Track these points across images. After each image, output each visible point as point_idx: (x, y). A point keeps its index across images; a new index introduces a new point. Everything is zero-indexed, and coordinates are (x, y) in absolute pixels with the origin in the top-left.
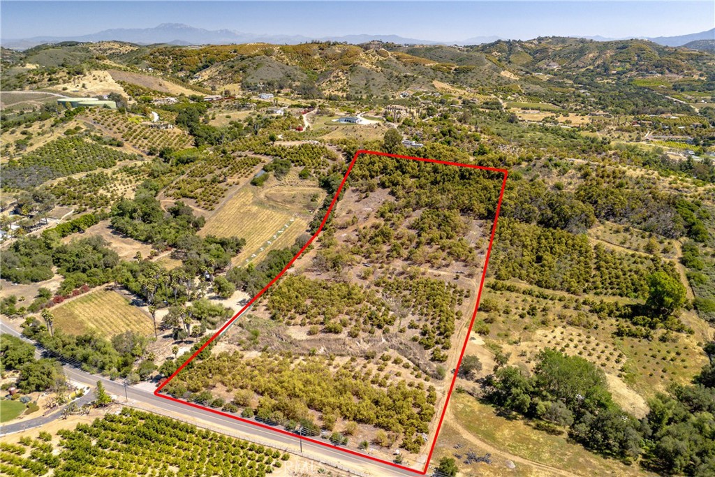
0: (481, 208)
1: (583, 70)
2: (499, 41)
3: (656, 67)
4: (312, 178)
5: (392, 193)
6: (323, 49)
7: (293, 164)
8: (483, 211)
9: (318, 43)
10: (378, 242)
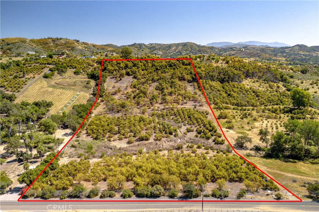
0: (189, 77)
1: (172, 54)
2: (135, 44)
3: (199, 52)
4: (82, 74)
5: (135, 77)
6: (55, 41)
7: (68, 68)
8: (190, 78)
9: (52, 38)
10: (141, 96)
